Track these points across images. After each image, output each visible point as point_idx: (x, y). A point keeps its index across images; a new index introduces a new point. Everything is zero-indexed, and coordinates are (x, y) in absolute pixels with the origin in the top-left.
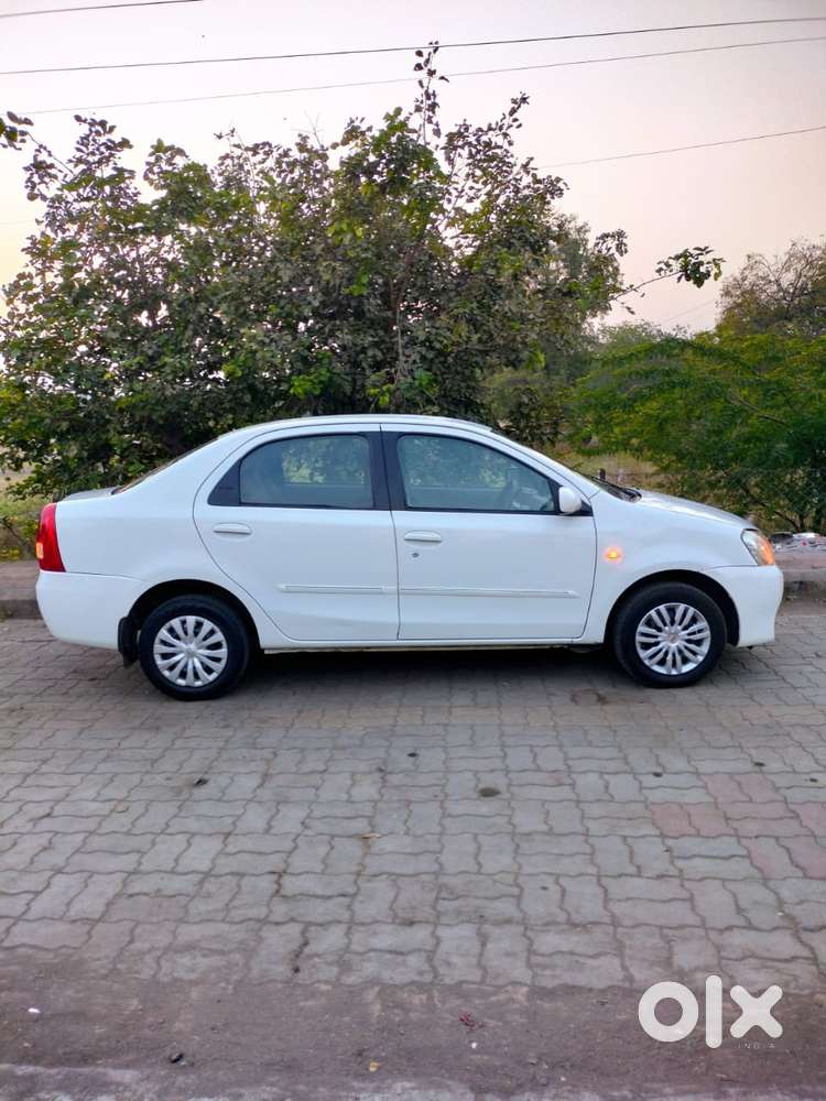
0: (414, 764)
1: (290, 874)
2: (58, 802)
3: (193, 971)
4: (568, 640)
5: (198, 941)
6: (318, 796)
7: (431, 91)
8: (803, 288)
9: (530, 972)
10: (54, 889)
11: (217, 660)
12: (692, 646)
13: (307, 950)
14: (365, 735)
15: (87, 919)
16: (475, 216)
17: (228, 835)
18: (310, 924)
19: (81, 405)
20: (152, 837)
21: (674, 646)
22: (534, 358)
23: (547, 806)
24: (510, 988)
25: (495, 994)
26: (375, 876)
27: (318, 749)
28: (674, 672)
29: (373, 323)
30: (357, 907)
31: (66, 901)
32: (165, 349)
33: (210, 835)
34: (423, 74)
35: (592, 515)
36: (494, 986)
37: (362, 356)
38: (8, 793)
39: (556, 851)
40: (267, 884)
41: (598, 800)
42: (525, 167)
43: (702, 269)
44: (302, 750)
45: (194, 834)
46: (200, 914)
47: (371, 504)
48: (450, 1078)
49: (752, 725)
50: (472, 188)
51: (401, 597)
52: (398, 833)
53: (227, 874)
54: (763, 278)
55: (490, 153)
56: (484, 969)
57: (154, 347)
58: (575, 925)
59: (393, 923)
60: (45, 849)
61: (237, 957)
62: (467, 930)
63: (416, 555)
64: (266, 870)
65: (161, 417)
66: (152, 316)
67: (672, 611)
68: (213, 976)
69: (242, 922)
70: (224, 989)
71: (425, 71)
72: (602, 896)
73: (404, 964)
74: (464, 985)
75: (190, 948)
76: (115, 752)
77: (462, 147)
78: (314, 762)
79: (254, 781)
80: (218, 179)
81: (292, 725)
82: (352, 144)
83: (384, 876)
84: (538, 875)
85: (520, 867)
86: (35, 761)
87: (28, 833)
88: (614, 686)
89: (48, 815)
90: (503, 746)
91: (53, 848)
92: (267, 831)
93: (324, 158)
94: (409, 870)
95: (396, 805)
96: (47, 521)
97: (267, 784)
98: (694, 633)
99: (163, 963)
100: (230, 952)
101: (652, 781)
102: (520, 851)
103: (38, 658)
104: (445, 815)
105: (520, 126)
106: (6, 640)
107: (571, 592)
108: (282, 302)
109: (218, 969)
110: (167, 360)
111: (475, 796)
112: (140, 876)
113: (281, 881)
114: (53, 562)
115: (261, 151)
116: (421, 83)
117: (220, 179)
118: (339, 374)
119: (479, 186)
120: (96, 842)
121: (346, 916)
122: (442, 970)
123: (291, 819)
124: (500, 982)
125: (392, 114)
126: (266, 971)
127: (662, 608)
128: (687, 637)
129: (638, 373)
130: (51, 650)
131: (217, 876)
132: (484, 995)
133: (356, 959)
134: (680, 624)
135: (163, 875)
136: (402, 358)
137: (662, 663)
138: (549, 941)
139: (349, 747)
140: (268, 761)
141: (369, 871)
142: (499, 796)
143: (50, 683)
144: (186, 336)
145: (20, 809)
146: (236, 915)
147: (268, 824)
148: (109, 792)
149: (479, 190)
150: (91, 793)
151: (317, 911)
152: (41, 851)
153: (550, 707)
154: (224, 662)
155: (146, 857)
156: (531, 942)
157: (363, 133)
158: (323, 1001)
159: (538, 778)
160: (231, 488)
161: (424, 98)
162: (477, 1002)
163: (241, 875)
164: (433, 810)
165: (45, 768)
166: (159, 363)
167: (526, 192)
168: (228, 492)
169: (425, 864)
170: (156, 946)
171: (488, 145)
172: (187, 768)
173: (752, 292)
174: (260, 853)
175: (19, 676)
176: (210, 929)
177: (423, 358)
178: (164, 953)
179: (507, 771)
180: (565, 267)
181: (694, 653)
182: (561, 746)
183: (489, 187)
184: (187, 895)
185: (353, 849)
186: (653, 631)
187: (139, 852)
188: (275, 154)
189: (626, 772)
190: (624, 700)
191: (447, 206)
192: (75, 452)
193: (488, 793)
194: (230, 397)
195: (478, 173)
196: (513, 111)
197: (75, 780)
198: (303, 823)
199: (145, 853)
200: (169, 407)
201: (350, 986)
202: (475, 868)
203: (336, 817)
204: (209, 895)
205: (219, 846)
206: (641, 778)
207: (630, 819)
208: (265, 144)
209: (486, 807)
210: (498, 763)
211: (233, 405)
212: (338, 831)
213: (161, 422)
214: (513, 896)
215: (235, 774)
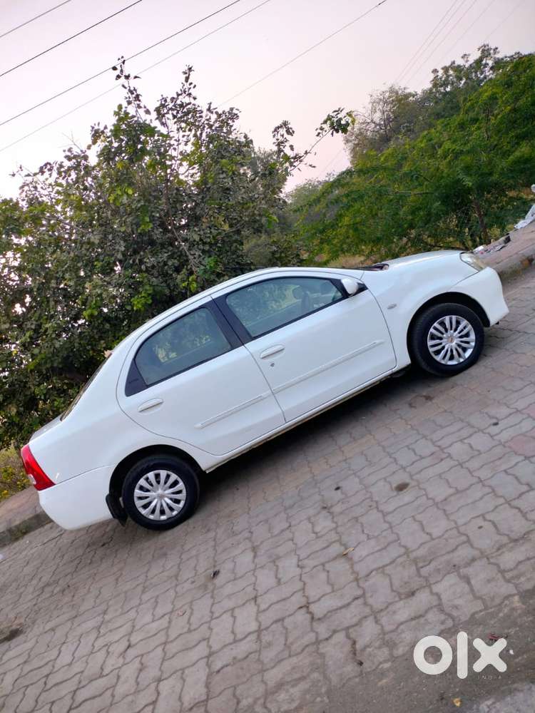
0: (342, 493)
1: (313, 602)
2: (130, 634)
3: (293, 700)
4: (390, 372)
5: (283, 678)
6: (296, 544)
7: (132, 89)
8: (388, 119)
9: (511, 585)
10: (164, 693)
11: (180, 492)
12: (464, 339)
13: (358, 646)
14: (299, 491)
15: (198, 703)
16: (193, 153)
17: (255, 599)
18: (348, 628)
19: (4, 380)
20: (207, 625)
21: (454, 344)
22: (270, 220)
23: (443, 476)
24: (506, 602)
25: (500, 611)
26: (368, 575)
27: (276, 515)
28: (462, 360)
29: (162, 245)
30: (370, 601)
31: (177, 698)
32: (42, 321)
33: (244, 604)
34: (122, 80)
35: (367, 289)
36: (495, 607)
37: (166, 267)
38: (93, 645)
39: (470, 501)
40: (302, 617)
41: (472, 457)
42: (209, 110)
43: (343, 122)
44: (266, 521)
45: (233, 609)
46: (272, 660)
47: (229, 347)
48: (514, 682)
49: (528, 367)
50: (184, 136)
51: (276, 395)
52: (363, 541)
53: (272, 624)
54: (363, 123)
55: (185, 110)
56: (480, 598)
57: (34, 322)
58: (516, 540)
59: (401, 599)
60: (141, 670)
61: (315, 675)
62: (452, 579)
63: (272, 365)
64: (296, 608)
65: (59, 363)
66: (23, 305)
67: (442, 324)
68: (308, 696)
69: (303, 650)
70: (321, 702)
71: (123, 77)
72: (519, 514)
73: (427, 623)
74: (476, 616)
75: (280, 686)
76: (148, 583)
77: (168, 113)
78: (279, 524)
79: (250, 555)
80: (24, 204)
81: (249, 509)
82: (99, 141)
83: (374, 573)
84: (470, 521)
85: (456, 523)
86: (99, 615)
87: (122, 666)
88: (429, 386)
89: (129, 646)
90: (390, 455)
91: (145, 667)
92: (279, 582)
93: (86, 158)
94: (387, 561)
95: (349, 524)
96: (27, 458)
97: (258, 553)
98: (462, 330)
99: (269, 705)
100: (308, 675)
101: (494, 430)
102: (448, 512)
103: (60, 549)
104: (385, 515)
105: (195, 86)
106: (32, 548)
107: (377, 342)
108: (101, 258)
109: (307, 691)
110: (47, 326)
111: (395, 493)
112: (215, 655)
113: (310, 610)
114: (44, 482)
115: (46, 170)
116: (123, 86)
117: (24, 203)
118: (157, 285)
119: (187, 133)
120: (172, 648)
121: (367, 610)
122: (455, 613)
123: (289, 567)
124: (497, 601)
125: (117, 110)
126: (341, 675)
127: (436, 324)
128: (459, 335)
129: (331, 202)
130: (65, 540)
131: (267, 628)
132: (492, 615)
133: (393, 636)
134: (451, 329)
135: (231, 647)
136: (191, 257)
137: (452, 358)
138: (509, 559)
139: (295, 504)
140: (249, 539)
141: (362, 574)
142: (410, 486)
143: (76, 562)
144: (51, 307)
145: (108, 653)
146: (296, 647)
147: (276, 578)
148: (160, 611)
149: (188, 136)
150: (148, 618)
151: (349, 617)
152: (139, 674)
153: (401, 418)
154: (184, 491)
155: (211, 640)
156: (497, 565)
157: (103, 132)
158: (392, 675)
159: (425, 462)
160: (137, 379)
161: (130, 94)
162: (492, 622)
163: (282, 620)
164: (374, 515)
165: (107, 617)
166: (42, 330)
167: (217, 125)
168: (135, 384)
169: (394, 551)
170: (258, 696)
171: (182, 106)
172: (201, 570)
173: (361, 134)
174: (284, 600)
175: (54, 567)
176: (286, 666)
177: (204, 252)
178: (266, 699)
179: (404, 468)
180: (249, 168)
181: (468, 343)
182: (425, 437)
183: (193, 132)
184: (256, 652)
185: (341, 566)
186: (438, 341)
187: (204, 640)
188: (55, 168)
189: (476, 432)
190: (441, 392)
191: (174, 154)
192: (15, 410)
193: (401, 487)
194: (95, 331)
195: (183, 125)
196: (187, 79)
197: (132, 614)
198: (298, 566)
199: (208, 639)
200: (61, 354)
201: (404, 655)
202: (428, 538)
203: (317, 551)
204: (269, 644)
205: (255, 609)
206: (487, 431)
207: (500, 458)
208: (46, 165)
209: (407, 496)
210: (394, 467)
211: (99, 335)
212: (322, 560)
213: (60, 366)
214: (464, 543)
215: (234, 557)
